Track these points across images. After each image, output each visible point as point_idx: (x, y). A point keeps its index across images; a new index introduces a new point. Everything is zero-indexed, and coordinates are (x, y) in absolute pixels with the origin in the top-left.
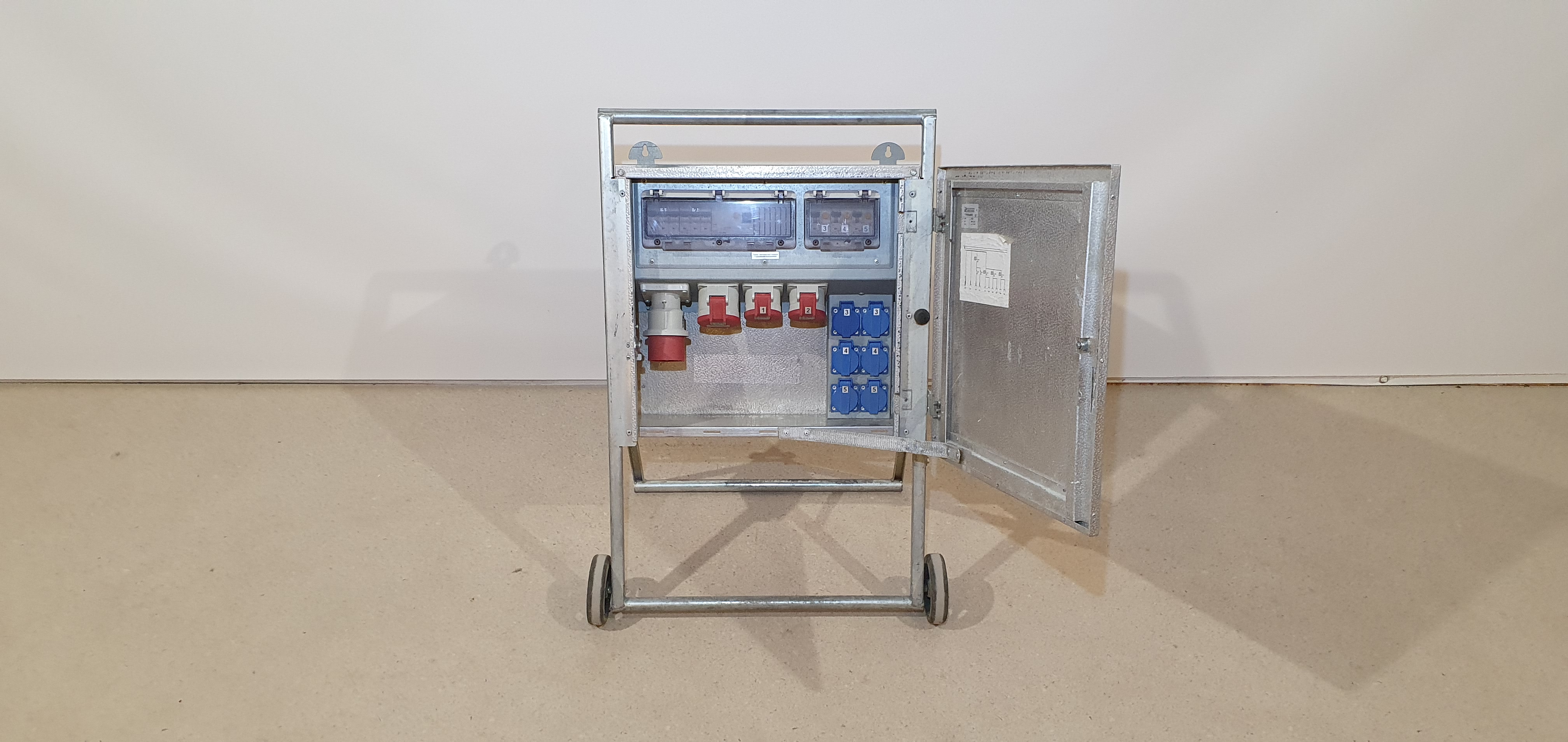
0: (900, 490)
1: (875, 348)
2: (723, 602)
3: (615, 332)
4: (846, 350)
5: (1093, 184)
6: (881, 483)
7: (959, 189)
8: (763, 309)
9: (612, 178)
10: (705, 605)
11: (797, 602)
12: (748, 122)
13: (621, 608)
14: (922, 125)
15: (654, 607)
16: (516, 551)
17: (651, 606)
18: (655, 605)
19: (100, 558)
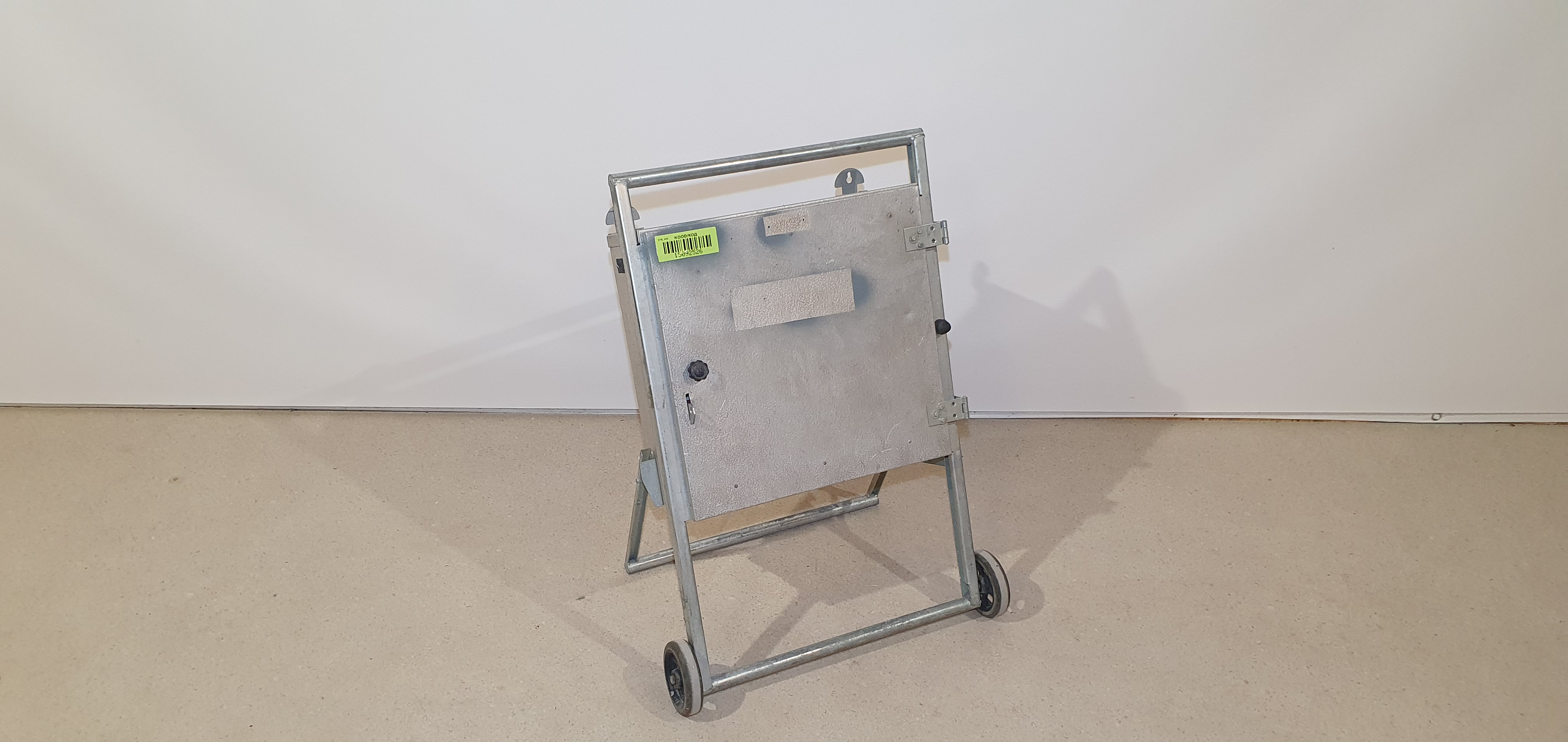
0: (877, 503)
3: (664, 404)
6: (859, 501)
9: (637, 245)
12: (757, 166)
13: (710, 689)
14: (910, 145)
15: (741, 678)
16: (578, 578)
17: (737, 678)
18: (741, 676)
19: (163, 582)
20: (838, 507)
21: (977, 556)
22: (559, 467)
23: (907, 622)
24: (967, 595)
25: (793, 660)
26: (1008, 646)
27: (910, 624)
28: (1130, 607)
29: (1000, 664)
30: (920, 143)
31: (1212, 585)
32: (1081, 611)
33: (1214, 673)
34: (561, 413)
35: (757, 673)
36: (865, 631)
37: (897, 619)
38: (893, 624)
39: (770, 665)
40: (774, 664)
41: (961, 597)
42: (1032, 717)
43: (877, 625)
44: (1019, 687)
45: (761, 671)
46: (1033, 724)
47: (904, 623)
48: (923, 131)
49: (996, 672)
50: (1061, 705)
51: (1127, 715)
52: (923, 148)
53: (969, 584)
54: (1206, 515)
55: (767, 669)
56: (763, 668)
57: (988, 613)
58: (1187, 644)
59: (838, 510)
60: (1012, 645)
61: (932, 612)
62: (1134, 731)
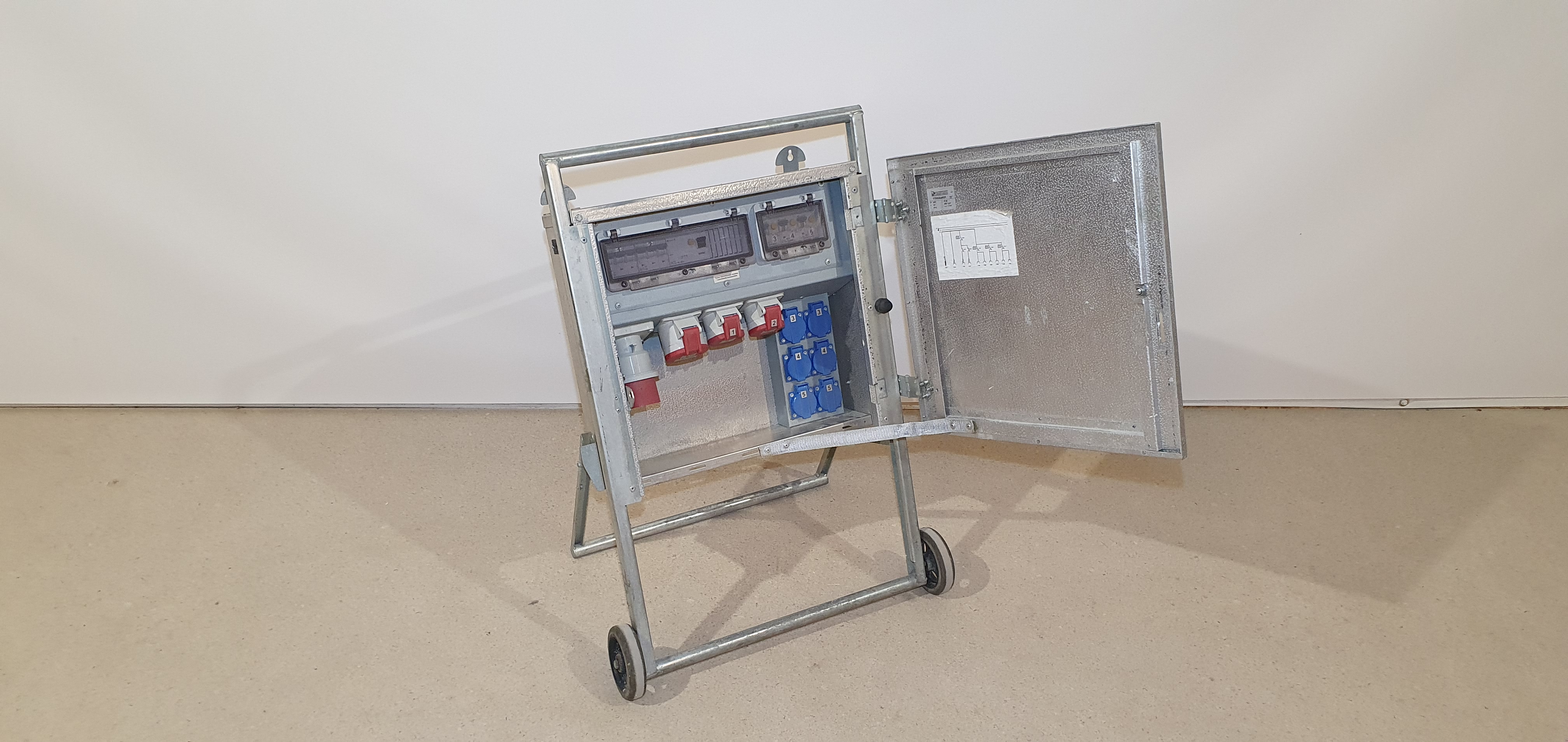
0: (826, 482)
1: (823, 348)
2: (751, 635)
3: (601, 387)
4: (798, 355)
5: (1131, 144)
6: (809, 481)
7: (921, 176)
8: (733, 331)
9: (570, 226)
10: (735, 643)
11: (818, 613)
12: (694, 144)
13: (654, 673)
14: (849, 122)
15: (686, 661)
16: (532, 581)
17: (682, 661)
18: (686, 659)
19: (100, 591)
20: (788, 487)
21: (922, 533)
22: (514, 464)
23: (853, 601)
24: (913, 572)
25: (739, 641)
26: (971, 645)
27: (857, 603)
28: (1095, 603)
29: (962, 664)
30: (859, 120)
31: (1178, 579)
32: (1046, 608)
33: (1179, 671)
34: (517, 408)
35: (701, 656)
36: (810, 610)
37: (843, 598)
38: (839, 604)
39: (717, 647)
40: (720, 646)
41: (907, 575)
42: (994, 719)
43: (823, 605)
44: (981, 688)
45: (706, 653)
46: (996, 726)
47: (850, 602)
48: (861, 108)
49: (958, 673)
50: (1024, 706)
51: (1091, 716)
52: (862, 124)
53: (914, 562)
54: (1172, 506)
55: (712, 651)
56: (708, 650)
57: (933, 590)
58: (1152, 641)
59: (788, 490)
60: (974, 644)
61: (878, 590)
62: (1098, 732)
